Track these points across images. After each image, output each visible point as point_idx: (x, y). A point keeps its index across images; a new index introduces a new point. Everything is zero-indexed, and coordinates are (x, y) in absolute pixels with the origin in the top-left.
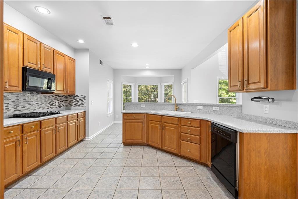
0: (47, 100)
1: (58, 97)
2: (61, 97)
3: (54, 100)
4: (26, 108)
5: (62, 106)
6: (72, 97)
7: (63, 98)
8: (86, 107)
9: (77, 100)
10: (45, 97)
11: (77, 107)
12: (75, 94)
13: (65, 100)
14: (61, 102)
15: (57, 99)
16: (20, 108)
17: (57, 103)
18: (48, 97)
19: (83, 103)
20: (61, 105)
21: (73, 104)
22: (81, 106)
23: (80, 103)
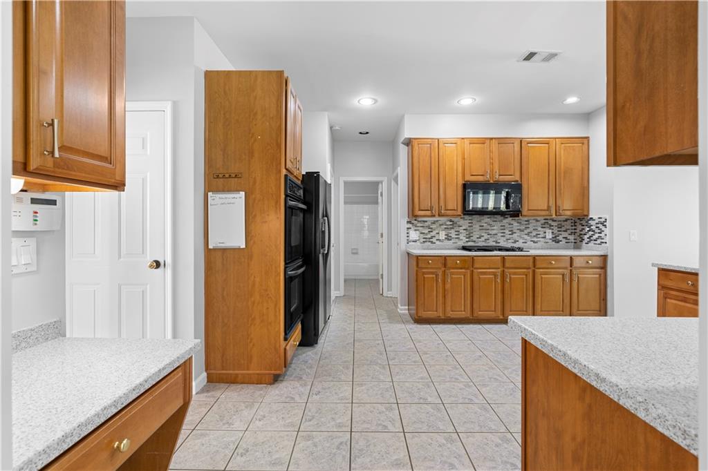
0: (523, 227)
1: (550, 222)
2: (559, 223)
3: (540, 229)
4: (483, 239)
5: (564, 241)
6: (584, 222)
7: (568, 225)
8: (607, 245)
9: (592, 227)
10: (518, 223)
11: (591, 244)
12: (587, 216)
13: (573, 228)
14: (560, 233)
15: (548, 226)
16: (474, 238)
17: (547, 234)
18: (527, 223)
19: (602, 235)
20: (560, 238)
21: (586, 237)
22: (599, 241)
23: (597, 235)
